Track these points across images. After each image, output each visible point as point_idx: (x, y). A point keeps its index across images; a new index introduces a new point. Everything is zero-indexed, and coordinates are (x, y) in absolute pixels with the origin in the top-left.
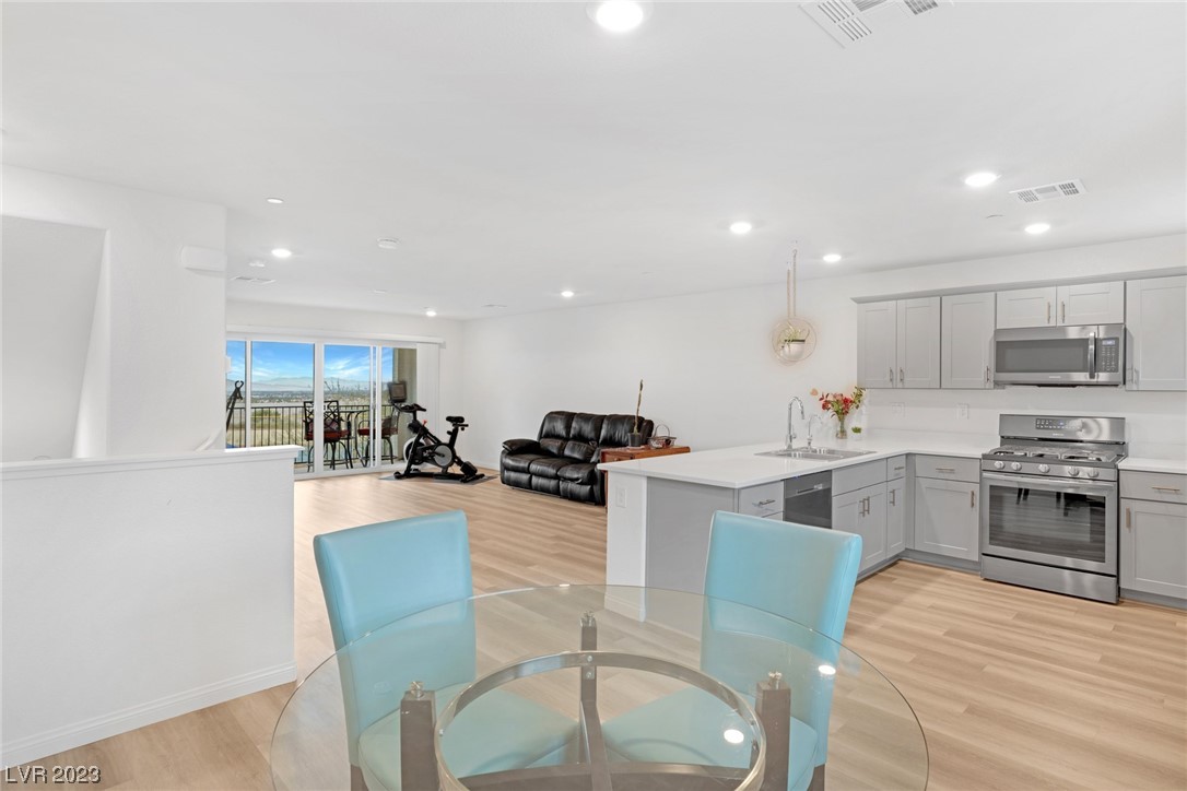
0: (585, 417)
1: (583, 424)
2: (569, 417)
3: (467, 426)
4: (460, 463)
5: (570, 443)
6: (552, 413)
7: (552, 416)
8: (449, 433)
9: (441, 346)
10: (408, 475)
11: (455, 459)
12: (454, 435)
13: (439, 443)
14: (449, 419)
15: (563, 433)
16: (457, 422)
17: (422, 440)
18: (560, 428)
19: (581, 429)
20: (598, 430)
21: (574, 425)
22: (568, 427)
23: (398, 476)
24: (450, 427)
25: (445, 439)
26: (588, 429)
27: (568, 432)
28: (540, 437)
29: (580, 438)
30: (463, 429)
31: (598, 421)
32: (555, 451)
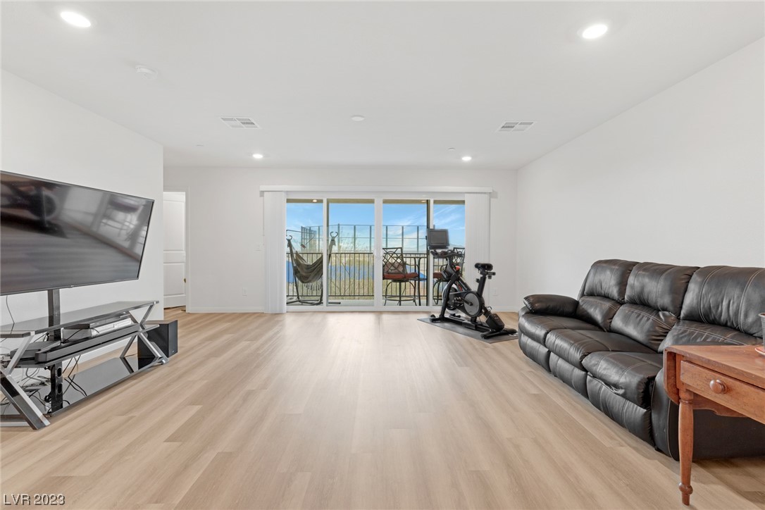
0: (655, 270)
1: (647, 280)
2: (626, 269)
3: (494, 274)
4: (487, 313)
5: (623, 309)
6: (600, 262)
7: (599, 265)
8: (478, 280)
9: (492, 195)
10: (442, 319)
11: (483, 309)
12: (482, 283)
13: (468, 291)
14: (477, 266)
15: (614, 292)
16: (485, 269)
17: (454, 286)
18: (609, 282)
19: (643, 288)
20: (679, 292)
21: (631, 280)
22: (622, 284)
23: (434, 320)
24: (479, 276)
25: (474, 287)
26: (656, 290)
27: (622, 292)
28: (583, 295)
29: (641, 303)
30: (490, 277)
31: (681, 277)
32: (598, 316)
